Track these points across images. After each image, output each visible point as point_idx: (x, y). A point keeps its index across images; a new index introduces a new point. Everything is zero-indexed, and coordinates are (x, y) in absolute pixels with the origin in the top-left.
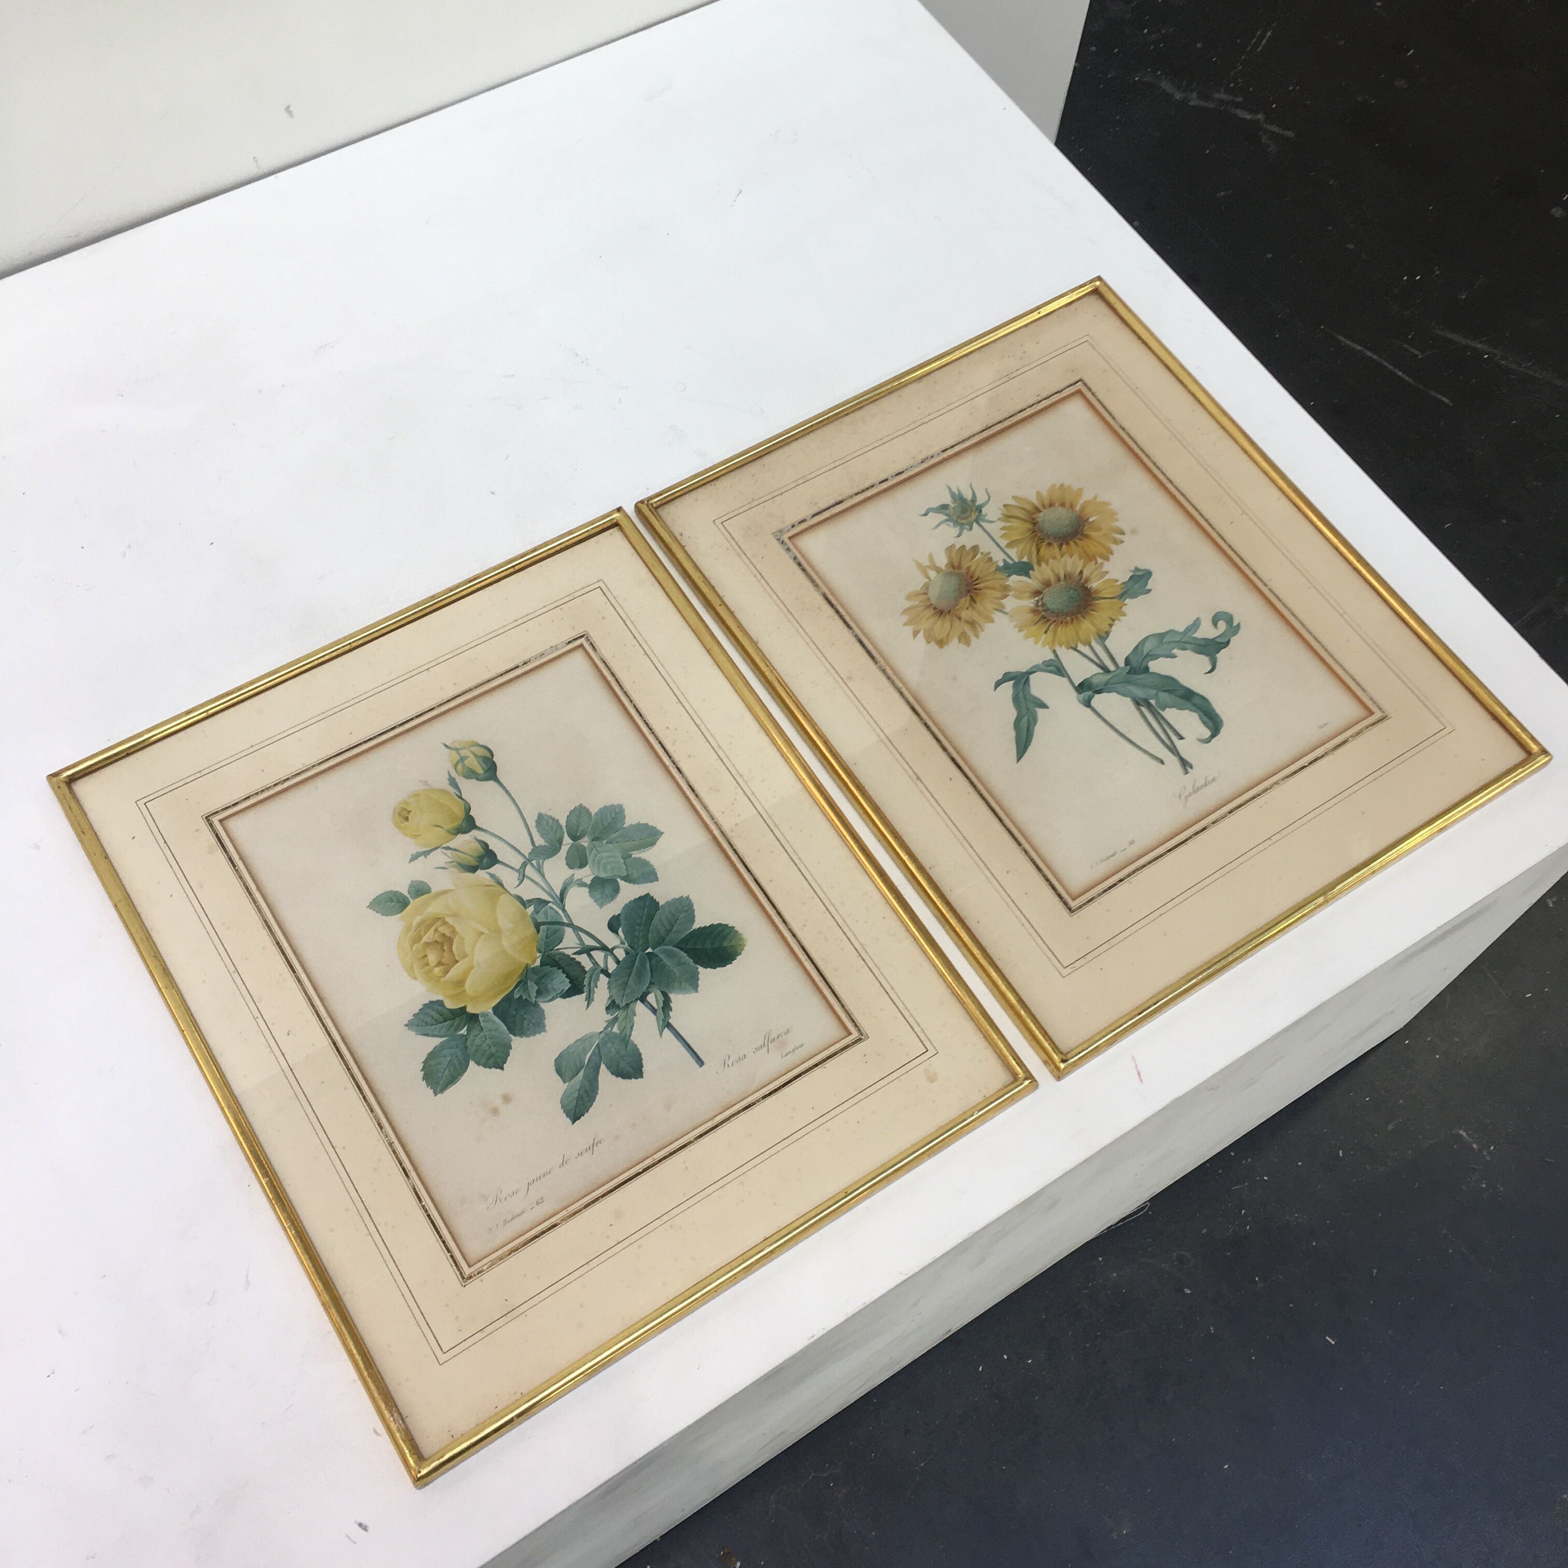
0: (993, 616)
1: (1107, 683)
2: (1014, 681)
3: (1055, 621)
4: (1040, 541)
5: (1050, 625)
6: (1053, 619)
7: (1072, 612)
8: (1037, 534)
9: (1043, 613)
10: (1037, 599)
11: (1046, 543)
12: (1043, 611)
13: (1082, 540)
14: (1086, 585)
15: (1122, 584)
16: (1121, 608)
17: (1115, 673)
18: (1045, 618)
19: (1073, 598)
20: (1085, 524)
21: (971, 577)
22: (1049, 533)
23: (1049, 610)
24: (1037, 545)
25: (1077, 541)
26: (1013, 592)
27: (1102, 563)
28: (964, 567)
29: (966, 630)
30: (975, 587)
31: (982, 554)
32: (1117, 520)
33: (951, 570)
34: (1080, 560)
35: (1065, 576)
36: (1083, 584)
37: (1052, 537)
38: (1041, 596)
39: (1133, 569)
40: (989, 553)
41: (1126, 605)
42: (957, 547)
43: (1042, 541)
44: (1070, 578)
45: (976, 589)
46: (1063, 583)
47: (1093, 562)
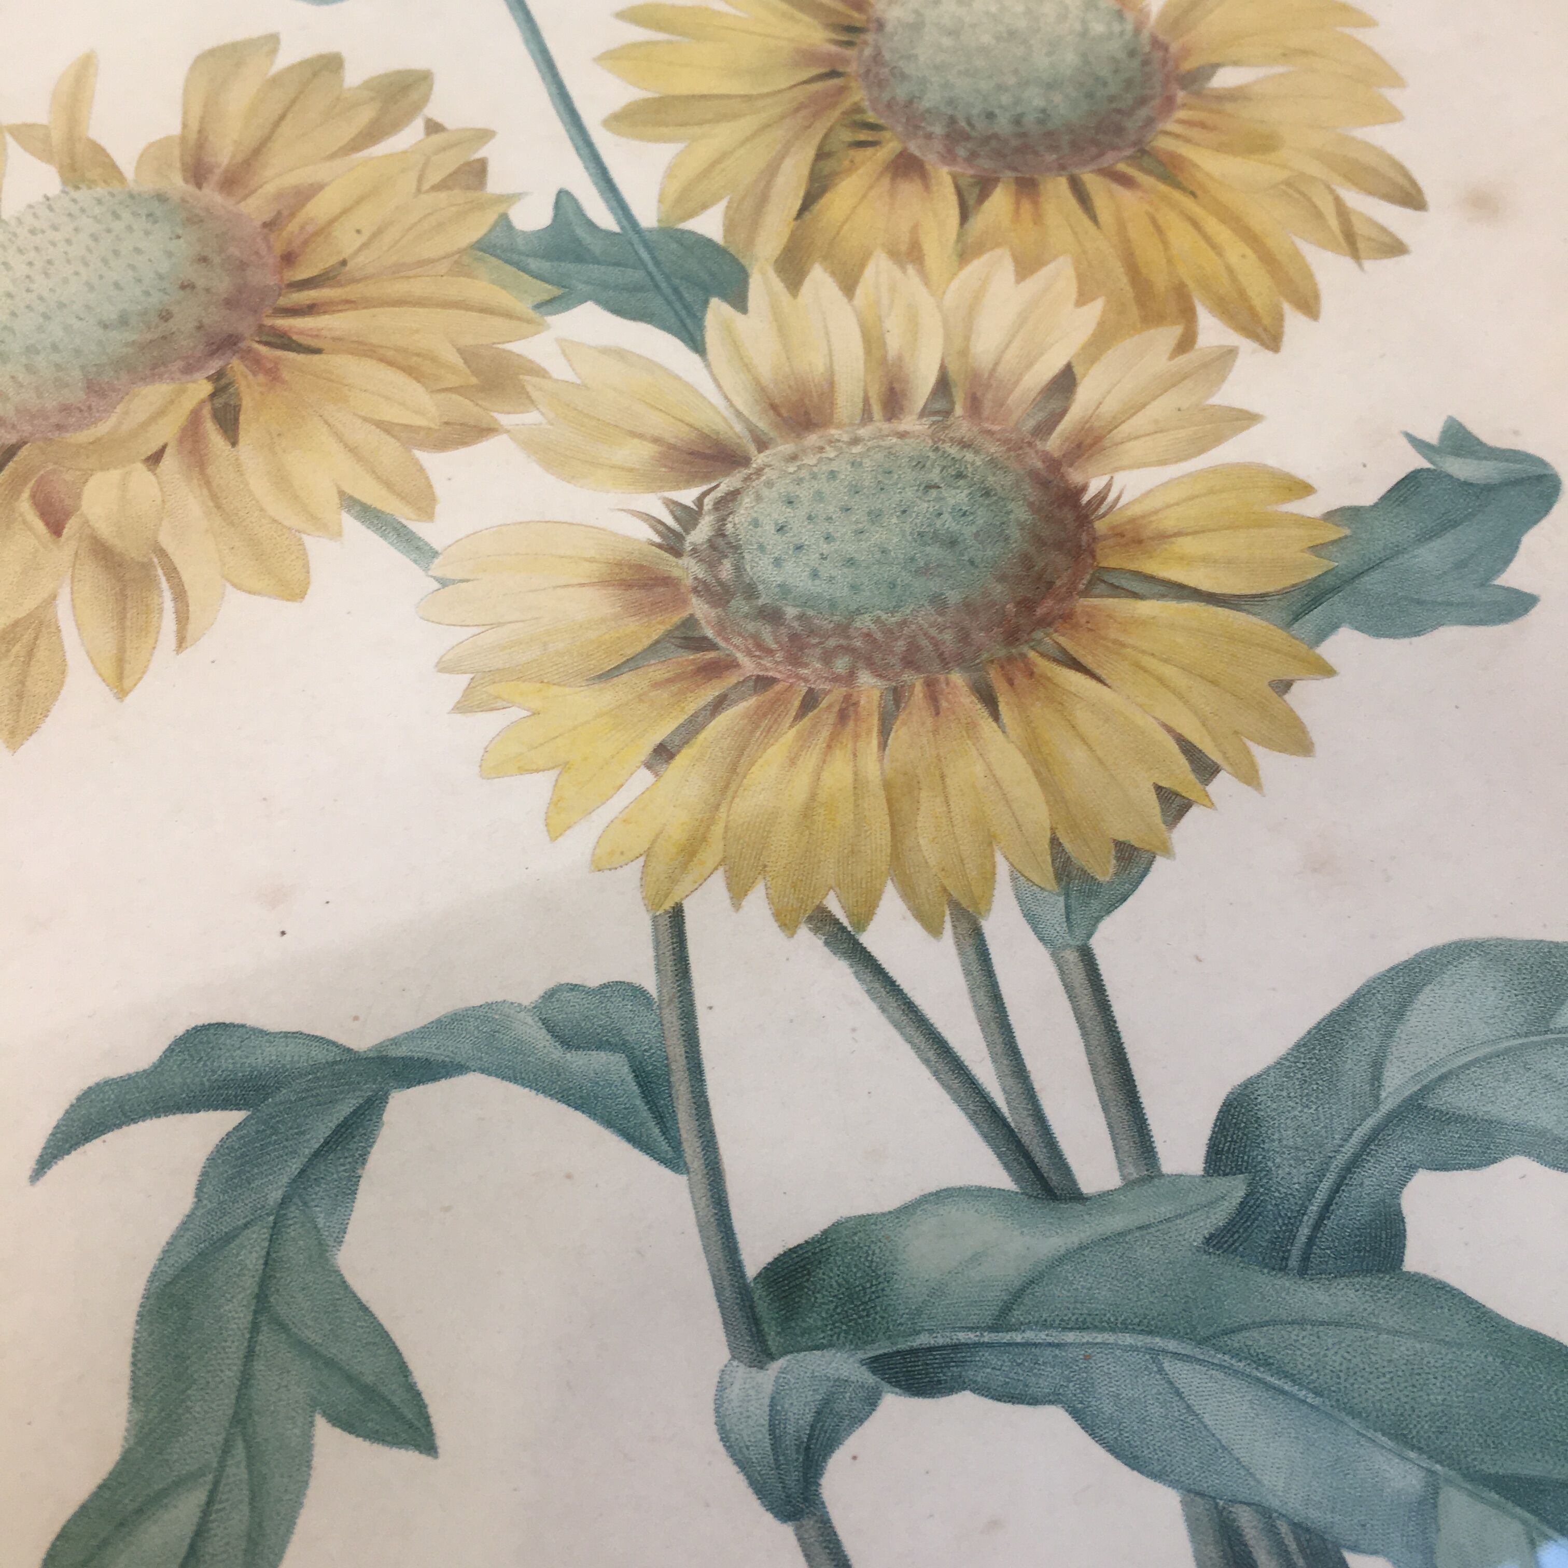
0: (317, 547)
1: (1017, 1295)
2: (234, 1117)
3: (763, 683)
4: (847, 136)
5: (718, 705)
6: (749, 666)
7: (913, 647)
8: (842, 90)
9: (699, 608)
10: (688, 496)
11: (890, 148)
12: (702, 589)
13: (1125, 181)
14: (1075, 477)
15: (1331, 516)
16: (1284, 686)
17: (1115, 1222)
18: (701, 644)
19: (952, 542)
20: (1181, 96)
21: (289, 259)
22: (931, 99)
23: (751, 592)
24: (822, 155)
25: (1092, 181)
26: (531, 417)
27: (1231, 353)
28: (270, 188)
29: (63, 612)
30: (283, 323)
31: (433, 127)
32: (1393, 115)
33: (177, 183)
34: (1083, 299)
35: (943, 385)
36: (1054, 465)
37: (938, 129)
38: (726, 484)
39: (1431, 434)
40: (485, 135)
41: (1326, 671)
42: (286, 58)
43: (863, 136)
44: (975, 405)
45: (284, 341)
46: (910, 423)
47: (1171, 333)
